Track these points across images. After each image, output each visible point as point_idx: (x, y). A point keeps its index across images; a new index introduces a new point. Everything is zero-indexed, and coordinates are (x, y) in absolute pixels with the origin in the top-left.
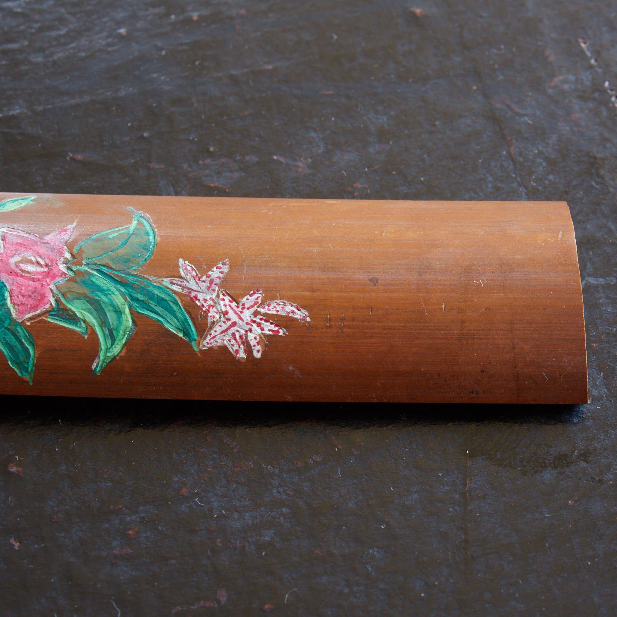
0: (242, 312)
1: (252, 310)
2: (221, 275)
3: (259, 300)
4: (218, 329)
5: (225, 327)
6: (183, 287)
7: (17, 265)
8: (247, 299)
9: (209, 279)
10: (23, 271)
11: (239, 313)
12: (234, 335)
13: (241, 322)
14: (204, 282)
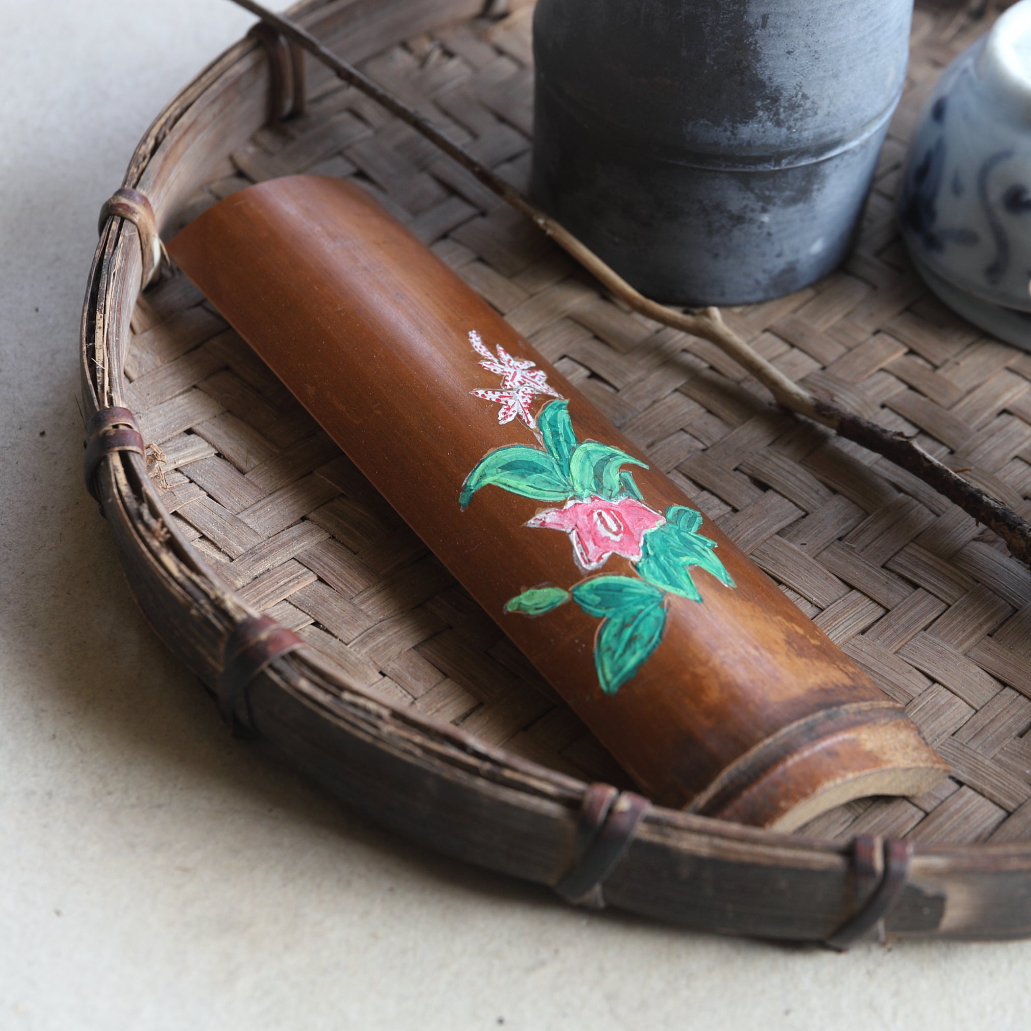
0: (510, 373)
1: (502, 366)
2: (490, 392)
3: (489, 363)
4: (538, 388)
5: (532, 384)
6: (526, 414)
7: (616, 534)
8: (495, 370)
9: (501, 399)
10: (619, 527)
11: (512, 374)
12: (534, 377)
13: (518, 373)
14: (506, 402)
